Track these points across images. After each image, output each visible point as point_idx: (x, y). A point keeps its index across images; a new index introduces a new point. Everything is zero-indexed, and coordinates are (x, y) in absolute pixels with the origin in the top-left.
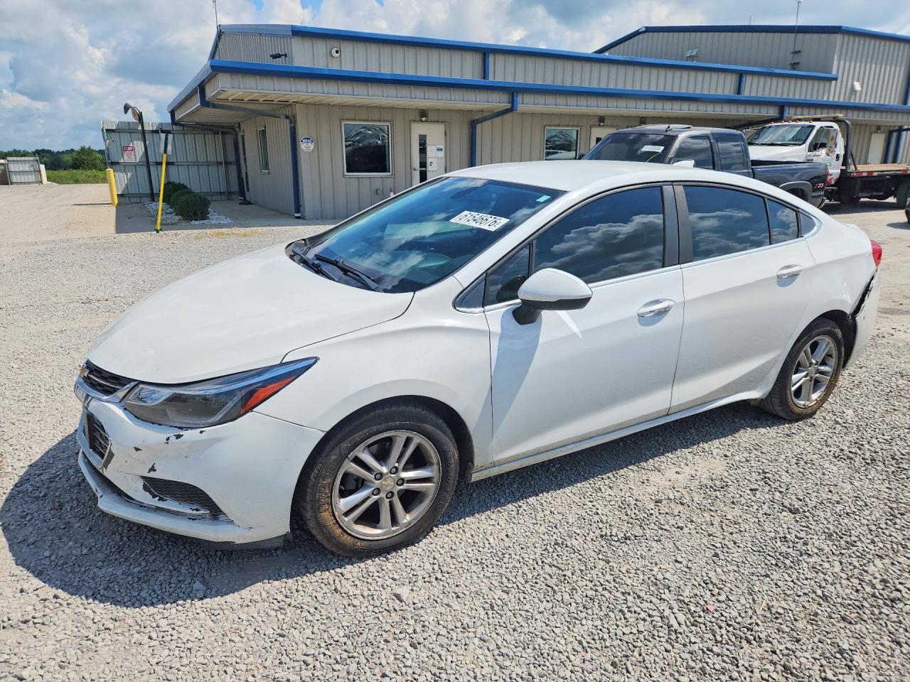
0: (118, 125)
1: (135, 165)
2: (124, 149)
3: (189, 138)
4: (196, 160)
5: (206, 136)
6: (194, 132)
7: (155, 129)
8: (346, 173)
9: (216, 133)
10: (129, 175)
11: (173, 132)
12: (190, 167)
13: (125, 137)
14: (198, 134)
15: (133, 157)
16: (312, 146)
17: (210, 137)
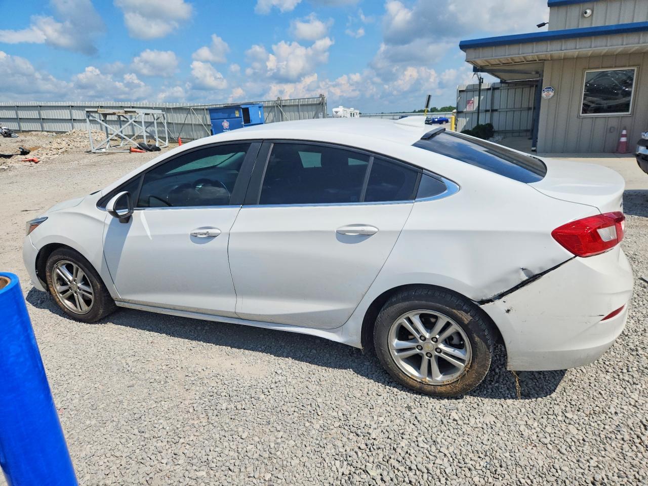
0: (467, 87)
1: (472, 113)
2: (468, 102)
3: (512, 91)
4: (513, 107)
5: (524, 89)
6: (515, 87)
7: (489, 87)
8: (581, 114)
9: (531, 86)
10: (468, 119)
11: (501, 88)
12: (508, 112)
13: (470, 94)
14: (518, 88)
15: (472, 108)
16: (552, 94)
17: (527, 90)
